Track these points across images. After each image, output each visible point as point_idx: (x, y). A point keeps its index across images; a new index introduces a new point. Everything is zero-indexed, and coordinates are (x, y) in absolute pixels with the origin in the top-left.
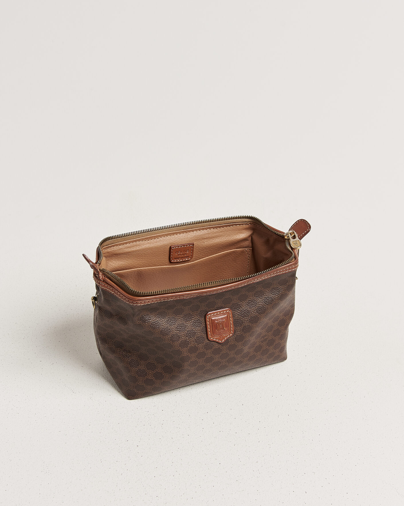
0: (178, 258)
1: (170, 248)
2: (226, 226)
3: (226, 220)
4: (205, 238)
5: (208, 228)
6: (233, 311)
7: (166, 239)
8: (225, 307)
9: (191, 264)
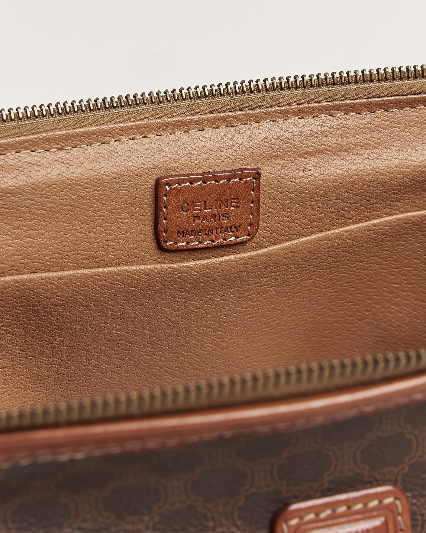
0: (194, 232)
1: (158, 185)
2: (400, 105)
3: (401, 78)
4: (307, 153)
5: (323, 110)
6: (414, 497)
7: (138, 147)
8: (376, 480)
9: (251, 257)
